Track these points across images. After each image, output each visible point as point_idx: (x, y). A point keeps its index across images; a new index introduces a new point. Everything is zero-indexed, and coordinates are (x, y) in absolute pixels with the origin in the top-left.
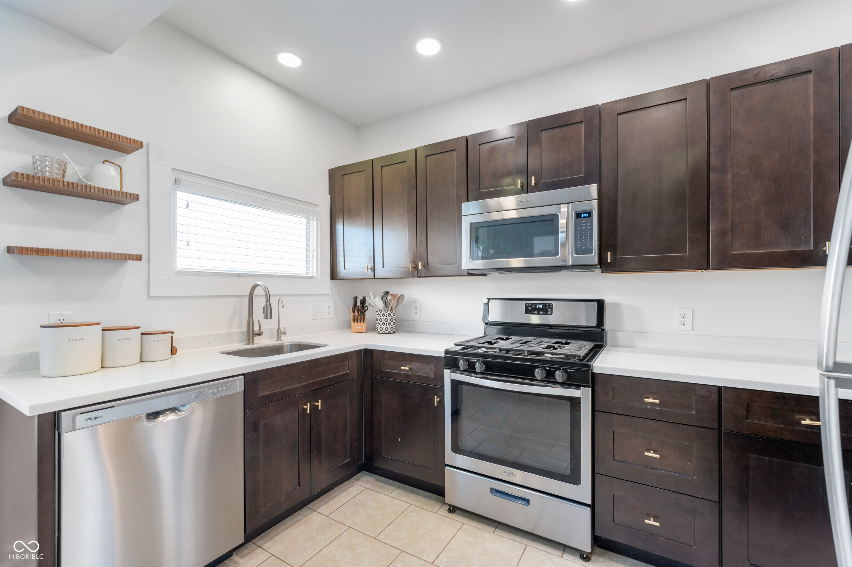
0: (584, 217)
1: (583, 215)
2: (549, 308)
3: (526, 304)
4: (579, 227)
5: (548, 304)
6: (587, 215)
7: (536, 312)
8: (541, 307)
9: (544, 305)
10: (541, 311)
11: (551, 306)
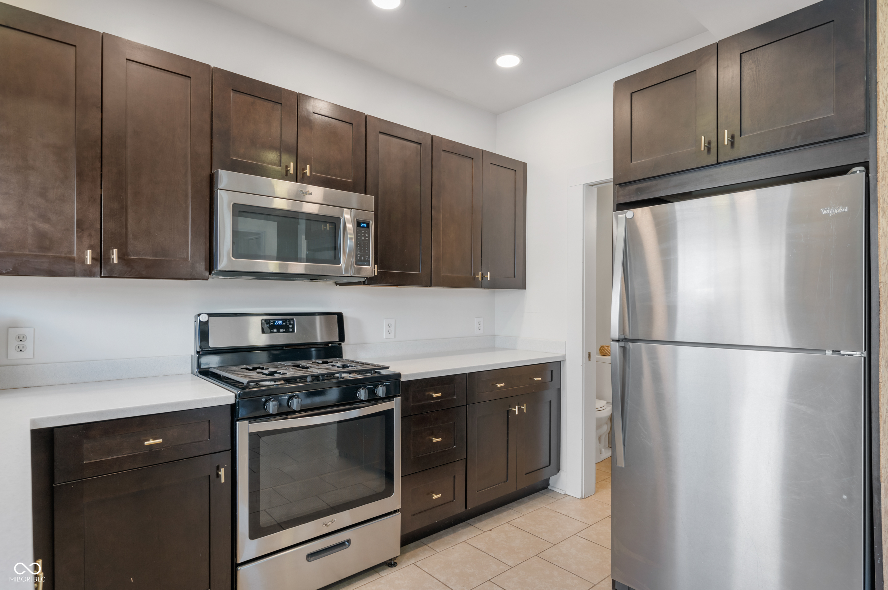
0: (363, 227)
1: (362, 225)
2: (290, 324)
3: (262, 319)
4: (359, 236)
5: (288, 319)
6: (365, 225)
7: (275, 330)
8: (280, 323)
9: (284, 321)
10: (281, 329)
11: (292, 322)
